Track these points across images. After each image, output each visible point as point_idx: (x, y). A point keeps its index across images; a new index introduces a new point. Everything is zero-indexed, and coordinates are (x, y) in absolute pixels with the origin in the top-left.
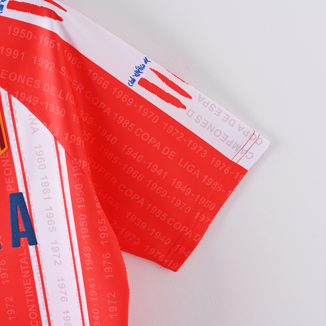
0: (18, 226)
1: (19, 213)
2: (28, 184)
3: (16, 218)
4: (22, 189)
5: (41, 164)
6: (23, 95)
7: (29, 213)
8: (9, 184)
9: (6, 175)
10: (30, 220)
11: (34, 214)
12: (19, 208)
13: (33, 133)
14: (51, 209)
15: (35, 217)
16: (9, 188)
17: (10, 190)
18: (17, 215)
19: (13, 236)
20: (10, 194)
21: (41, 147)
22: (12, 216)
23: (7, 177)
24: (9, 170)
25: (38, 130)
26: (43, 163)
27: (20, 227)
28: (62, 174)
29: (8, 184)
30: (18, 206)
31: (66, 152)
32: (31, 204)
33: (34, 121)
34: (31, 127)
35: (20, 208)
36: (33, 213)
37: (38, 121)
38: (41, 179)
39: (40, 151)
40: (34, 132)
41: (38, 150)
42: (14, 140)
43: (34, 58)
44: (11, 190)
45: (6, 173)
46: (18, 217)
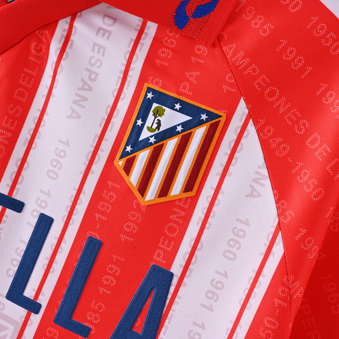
0: (136, 320)
1: (150, 302)
2: (190, 267)
3: (140, 306)
4: (176, 269)
5: (231, 249)
6: (269, 131)
7: (164, 311)
8: (163, 249)
9: (167, 233)
10: (158, 323)
11: (171, 318)
12: (153, 294)
13: (247, 196)
14: (203, 327)
15: (169, 323)
16: (159, 255)
17: (158, 259)
18: (144, 304)
19: (117, 331)
20: (154, 265)
21: (247, 223)
22: (136, 299)
23: (167, 237)
24: (176, 229)
25: (259, 196)
26: (234, 250)
27: (137, 324)
28: (256, 287)
29: (160, 248)
30: (155, 291)
31: (284, 257)
32: (176, 299)
33: (260, 179)
34: (251, 186)
35: (157, 296)
36: (169, 315)
37: (267, 183)
38: (216, 272)
39: (241, 230)
40: (250, 195)
41: (240, 226)
42: (212, 188)
43: (322, 86)
44: (160, 259)
45: (168, 230)
46: (145, 307)
